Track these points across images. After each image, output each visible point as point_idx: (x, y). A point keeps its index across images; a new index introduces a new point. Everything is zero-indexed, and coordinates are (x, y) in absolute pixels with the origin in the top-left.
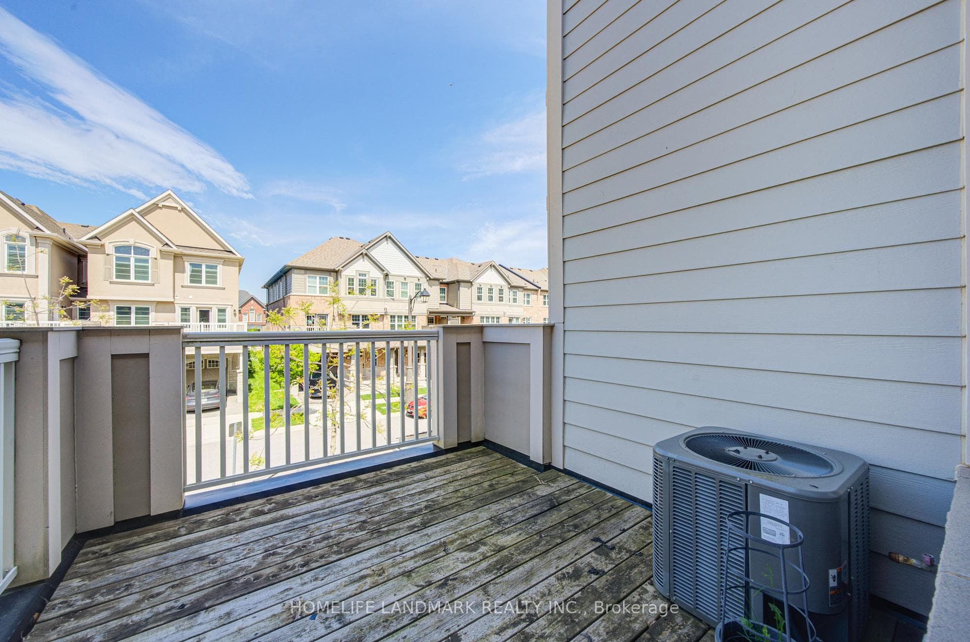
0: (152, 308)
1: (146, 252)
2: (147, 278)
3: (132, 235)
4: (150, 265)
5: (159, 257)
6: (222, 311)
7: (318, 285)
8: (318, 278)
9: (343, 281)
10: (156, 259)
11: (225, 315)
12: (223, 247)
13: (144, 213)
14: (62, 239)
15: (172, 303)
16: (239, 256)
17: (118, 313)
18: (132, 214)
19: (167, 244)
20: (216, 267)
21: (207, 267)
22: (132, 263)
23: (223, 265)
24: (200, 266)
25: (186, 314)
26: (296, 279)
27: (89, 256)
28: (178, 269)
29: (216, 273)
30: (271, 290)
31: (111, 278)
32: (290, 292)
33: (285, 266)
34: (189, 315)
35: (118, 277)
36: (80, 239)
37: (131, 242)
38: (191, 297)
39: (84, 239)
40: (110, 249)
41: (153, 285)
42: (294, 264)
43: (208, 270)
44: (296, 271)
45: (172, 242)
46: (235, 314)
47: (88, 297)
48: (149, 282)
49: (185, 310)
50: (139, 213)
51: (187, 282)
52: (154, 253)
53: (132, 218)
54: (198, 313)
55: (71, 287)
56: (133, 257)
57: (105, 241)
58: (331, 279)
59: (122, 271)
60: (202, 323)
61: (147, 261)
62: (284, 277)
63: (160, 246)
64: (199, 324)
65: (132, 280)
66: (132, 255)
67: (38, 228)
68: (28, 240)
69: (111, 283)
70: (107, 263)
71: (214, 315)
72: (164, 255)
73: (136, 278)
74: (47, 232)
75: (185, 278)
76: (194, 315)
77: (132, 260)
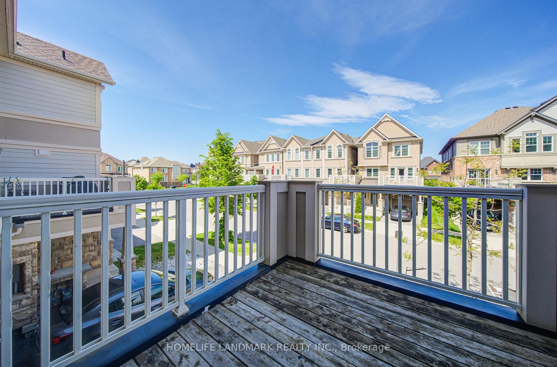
0: (379, 169)
1: (377, 144)
2: (377, 156)
3: (373, 138)
4: (378, 150)
5: (382, 146)
6: (410, 169)
8: (480, 143)
9: (507, 143)
10: (380, 146)
11: (412, 172)
12: (411, 135)
14: (351, 144)
15: (387, 166)
16: (420, 138)
17: (367, 172)
19: (385, 139)
20: (407, 146)
21: (403, 147)
22: (372, 150)
23: (411, 144)
24: (400, 147)
25: (393, 172)
26: (459, 146)
27: (358, 149)
28: (389, 150)
29: (407, 149)
30: (444, 155)
31: (365, 157)
32: (455, 155)
33: (451, 139)
35: (367, 156)
36: (356, 143)
37: (372, 141)
38: (395, 163)
40: (365, 145)
41: (379, 158)
42: (458, 137)
44: (459, 141)
45: (387, 138)
46: (417, 171)
47: (359, 165)
49: (393, 169)
51: (394, 156)
52: (380, 144)
53: (372, 130)
54: (399, 171)
55: (350, 162)
57: (363, 142)
58: (492, 143)
59: (369, 154)
61: (377, 148)
62: (452, 146)
63: (382, 140)
64: (399, 176)
65: (372, 157)
66: (372, 146)
67: (345, 142)
68: (342, 146)
69: (365, 159)
70: (364, 151)
71: (406, 172)
72: (384, 144)
73: (374, 156)
74: (347, 142)
75: (392, 154)
76: (397, 172)
77: (372, 148)
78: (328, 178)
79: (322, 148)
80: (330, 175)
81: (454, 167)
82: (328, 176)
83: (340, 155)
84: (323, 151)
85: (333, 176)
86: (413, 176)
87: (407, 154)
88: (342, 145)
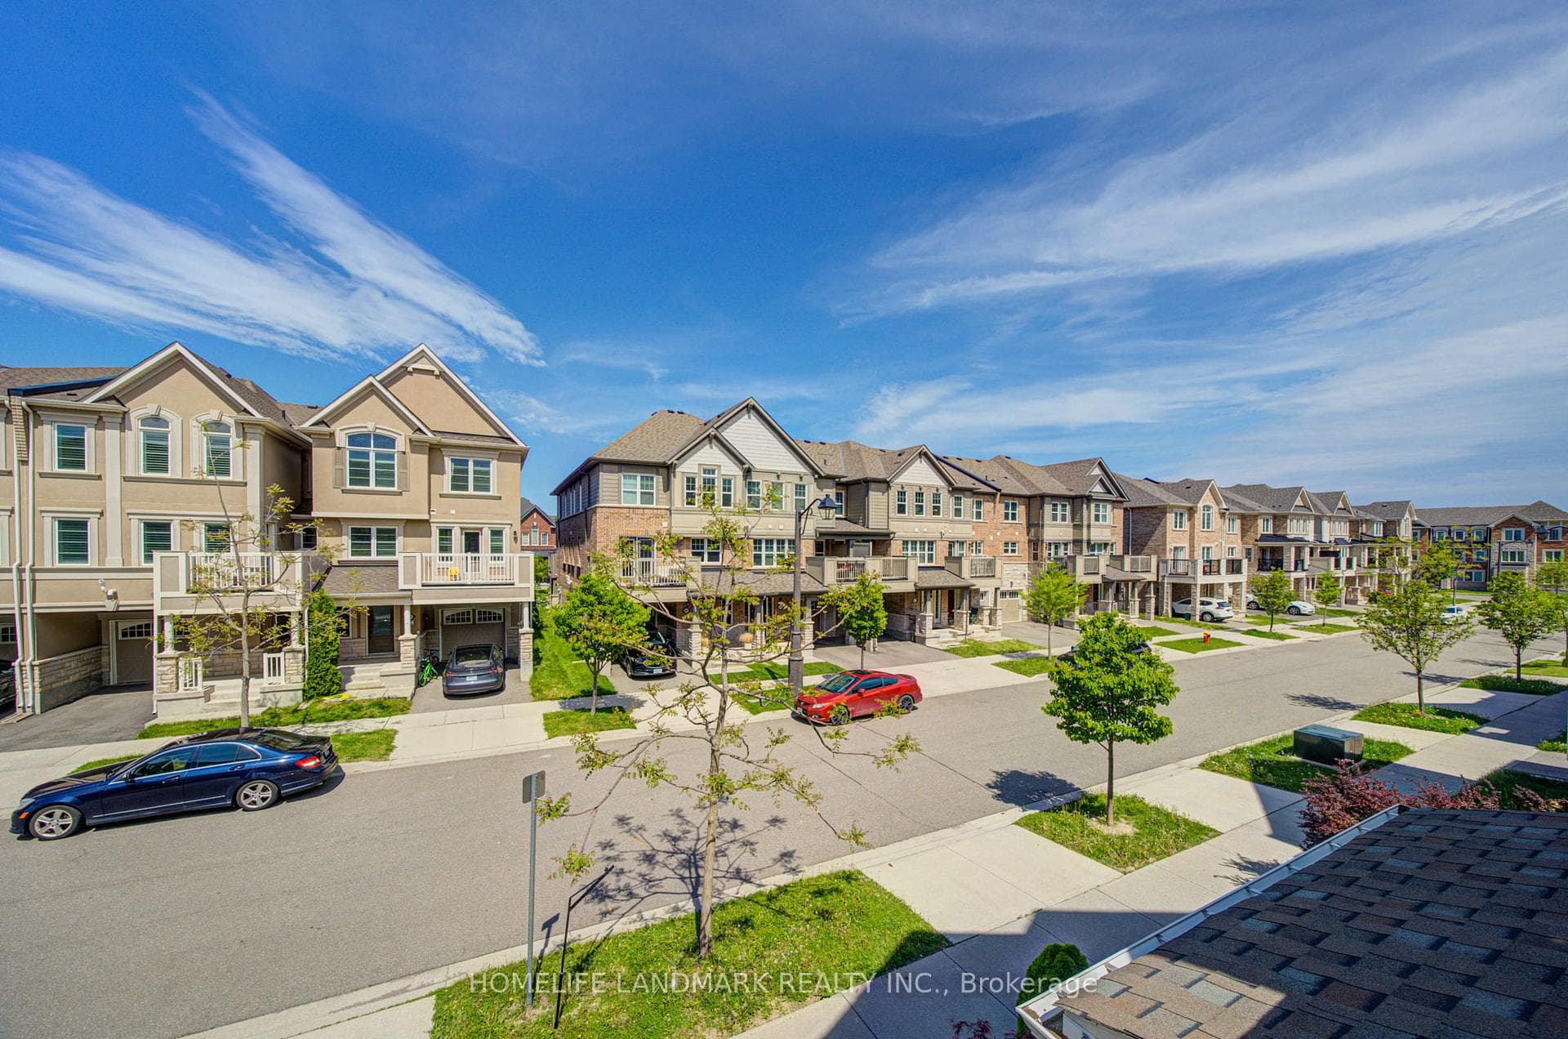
0: (399, 529)
1: (390, 442)
2: (392, 484)
3: (371, 417)
4: (396, 462)
5: (408, 450)
6: (497, 533)
7: (639, 490)
8: (639, 478)
9: (678, 484)
10: (404, 453)
11: (502, 541)
12: (498, 432)
13: (388, 382)
14: (278, 425)
15: (427, 522)
16: (521, 445)
17: (353, 538)
18: (371, 384)
19: (419, 430)
20: (487, 464)
21: (476, 463)
22: (372, 461)
23: (498, 460)
24: (466, 462)
25: (447, 540)
26: (606, 480)
27: (314, 450)
28: (435, 468)
29: (488, 473)
30: (565, 497)
31: (343, 484)
32: (595, 502)
33: (589, 460)
34: (451, 540)
35: (352, 482)
36: (304, 425)
37: (370, 427)
38: (453, 512)
39: (306, 425)
40: (341, 440)
41: (401, 494)
42: (602, 457)
43: (477, 468)
44: (605, 467)
45: (426, 427)
46: (516, 539)
47: (314, 514)
48: (395, 489)
49: (445, 533)
50: (380, 382)
51: (447, 489)
52: (401, 444)
53: (371, 390)
54: (464, 536)
56: (372, 451)
57: (336, 427)
58: (658, 480)
59: (359, 474)
60: (469, 555)
61: (391, 457)
62: (586, 478)
63: (410, 432)
64: (464, 555)
65: (372, 486)
66: (372, 448)
67: (245, 410)
68: (233, 429)
69: (343, 491)
70: (338, 460)
71: (485, 540)
72: (415, 445)
73: (378, 483)
74: (258, 416)
75: (445, 482)
76: (457, 540)
77: (372, 455)
78: (144, 565)
79: (101, 420)
80: (157, 555)
81: (595, 531)
82: (149, 558)
83: (220, 463)
84: (112, 435)
85: (182, 557)
86: (505, 554)
87: (488, 489)
88: (231, 422)
